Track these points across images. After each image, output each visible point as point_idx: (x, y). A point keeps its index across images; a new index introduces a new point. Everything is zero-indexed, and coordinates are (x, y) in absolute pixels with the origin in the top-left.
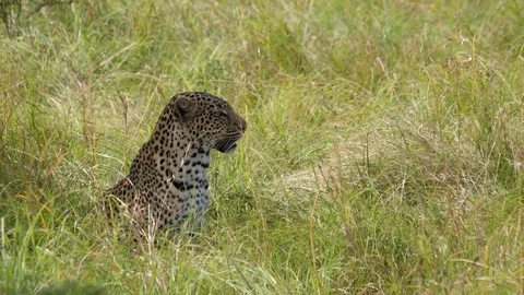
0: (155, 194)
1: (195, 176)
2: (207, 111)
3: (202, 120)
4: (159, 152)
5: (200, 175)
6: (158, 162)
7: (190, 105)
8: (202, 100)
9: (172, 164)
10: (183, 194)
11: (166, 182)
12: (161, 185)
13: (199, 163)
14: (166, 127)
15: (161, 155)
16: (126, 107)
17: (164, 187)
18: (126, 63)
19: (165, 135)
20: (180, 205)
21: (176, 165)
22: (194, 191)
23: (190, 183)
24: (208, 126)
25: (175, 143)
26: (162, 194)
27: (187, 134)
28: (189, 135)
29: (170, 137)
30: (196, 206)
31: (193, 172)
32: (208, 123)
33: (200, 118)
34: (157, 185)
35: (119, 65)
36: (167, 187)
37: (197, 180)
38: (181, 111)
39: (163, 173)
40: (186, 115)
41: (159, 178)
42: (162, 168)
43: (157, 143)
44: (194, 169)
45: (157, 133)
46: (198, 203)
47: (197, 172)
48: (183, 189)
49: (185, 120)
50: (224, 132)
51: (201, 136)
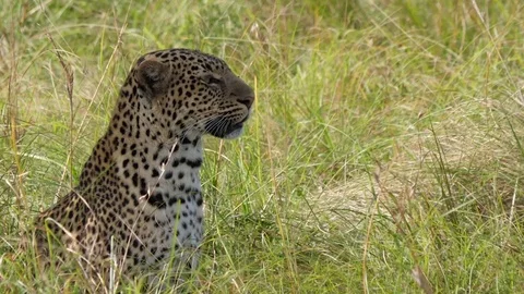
0: (118, 217)
1: (178, 182)
2: (187, 76)
3: (180, 90)
4: (120, 147)
5: (187, 181)
6: (120, 165)
7: (163, 70)
8: (180, 61)
9: (141, 165)
10: (161, 214)
11: (133, 197)
12: (126, 202)
13: (183, 160)
14: (128, 106)
15: (123, 152)
16: (71, 80)
17: (131, 205)
18: (71, 9)
19: (127, 120)
20: (157, 232)
21: (146, 167)
22: (179, 208)
23: (172, 195)
24: (191, 100)
25: (143, 130)
26: (129, 216)
27: (159, 115)
28: (163, 118)
29: (134, 121)
30: (183, 233)
31: (175, 177)
32: (189, 94)
33: (176, 88)
34: (120, 202)
35: (60, 13)
36: (136, 204)
37: (182, 188)
38: (149, 80)
39: (129, 181)
40: (156, 86)
41: (122, 190)
42: (127, 174)
43: (117, 133)
44: (176, 171)
45: (116, 117)
46: (185, 226)
47: (181, 176)
48: (161, 206)
49: (154, 93)
50: (216, 108)
51: (180, 117)
